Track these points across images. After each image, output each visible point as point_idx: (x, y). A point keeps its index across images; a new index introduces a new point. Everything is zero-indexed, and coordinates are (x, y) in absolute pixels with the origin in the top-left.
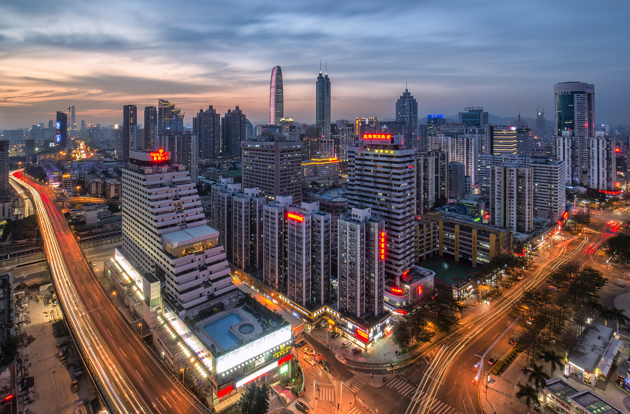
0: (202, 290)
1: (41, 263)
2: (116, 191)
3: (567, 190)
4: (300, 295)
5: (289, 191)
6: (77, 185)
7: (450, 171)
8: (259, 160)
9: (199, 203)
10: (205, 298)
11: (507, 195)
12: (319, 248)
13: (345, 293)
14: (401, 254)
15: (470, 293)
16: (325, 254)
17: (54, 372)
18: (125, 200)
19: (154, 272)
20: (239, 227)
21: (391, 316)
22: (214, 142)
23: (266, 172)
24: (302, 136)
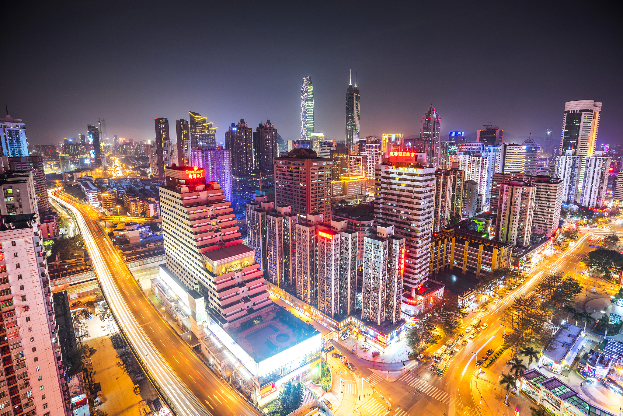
0: (242, 305)
1: (92, 281)
2: (155, 210)
3: (562, 208)
4: (329, 308)
5: (320, 209)
6: (117, 204)
7: (465, 189)
8: (291, 177)
9: (235, 222)
10: (245, 312)
11: (512, 212)
12: (347, 264)
13: (368, 304)
14: (418, 268)
15: (472, 301)
16: (352, 270)
17: (117, 379)
18: (165, 219)
19: (197, 289)
20: (273, 245)
21: (406, 323)
22: (246, 159)
23: (298, 190)
24: (332, 152)
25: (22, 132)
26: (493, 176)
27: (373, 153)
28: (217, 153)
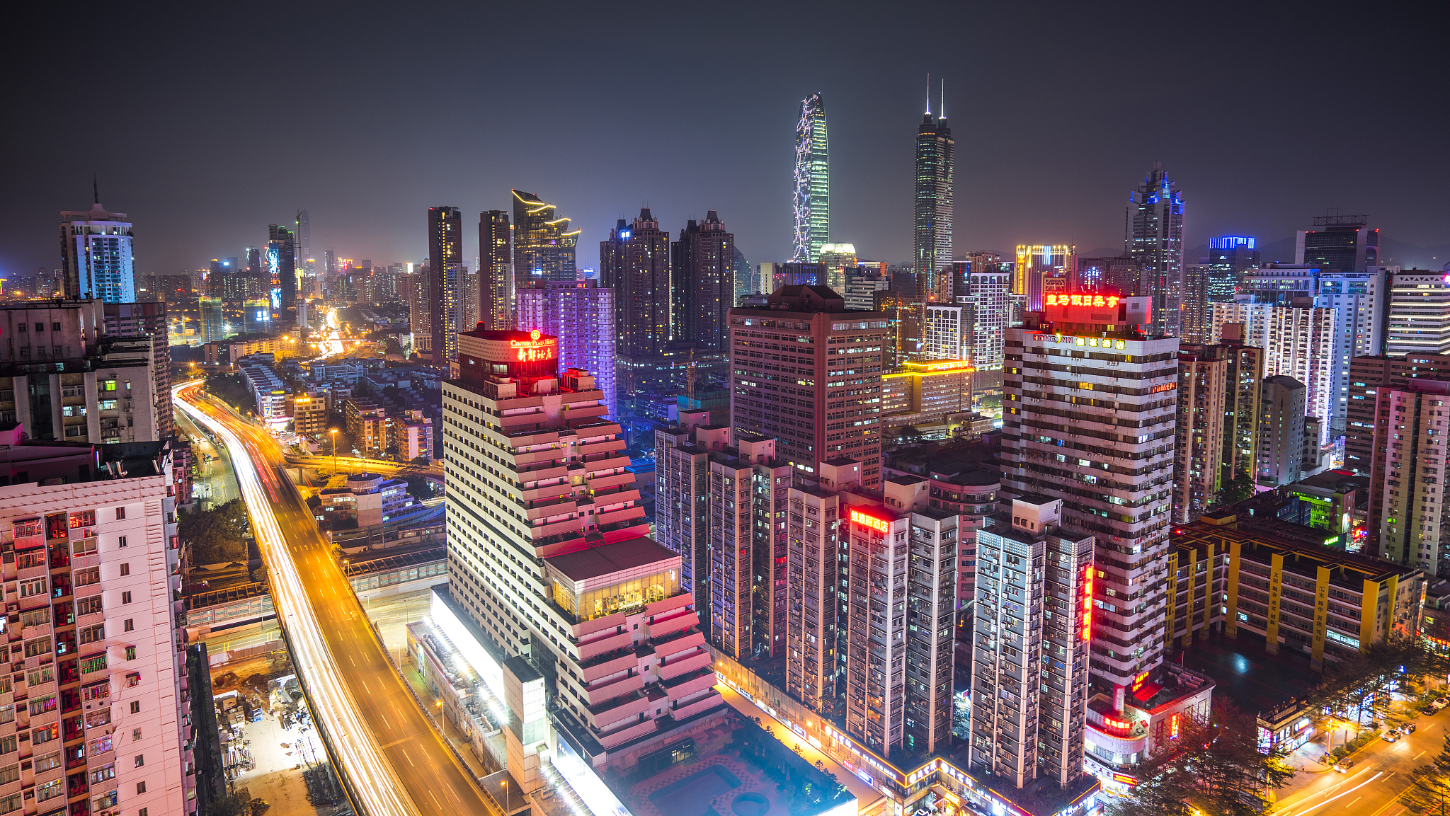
0: (642, 703)
1: (265, 621)
2: (423, 442)
4: (876, 728)
5: (852, 450)
6: (330, 424)
7: (1266, 402)
8: (775, 362)
9: (630, 478)
10: (650, 726)
11: (1420, 473)
12: (926, 605)
13: (989, 725)
14: (1133, 627)
15: (1303, 739)
16: (941, 621)
18: (452, 466)
19: (527, 655)
20: (726, 544)
21: (1098, 787)
22: (654, 312)
23: (793, 396)
24: (878, 296)
25: (124, 243)
26: (1352, 363)
27: (990, 299)
28: (580, 298)
